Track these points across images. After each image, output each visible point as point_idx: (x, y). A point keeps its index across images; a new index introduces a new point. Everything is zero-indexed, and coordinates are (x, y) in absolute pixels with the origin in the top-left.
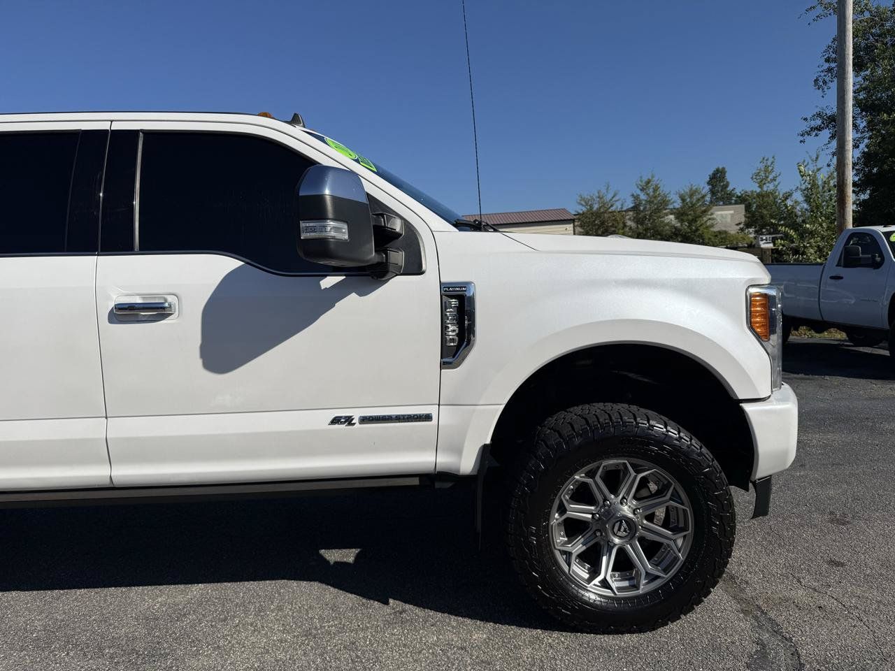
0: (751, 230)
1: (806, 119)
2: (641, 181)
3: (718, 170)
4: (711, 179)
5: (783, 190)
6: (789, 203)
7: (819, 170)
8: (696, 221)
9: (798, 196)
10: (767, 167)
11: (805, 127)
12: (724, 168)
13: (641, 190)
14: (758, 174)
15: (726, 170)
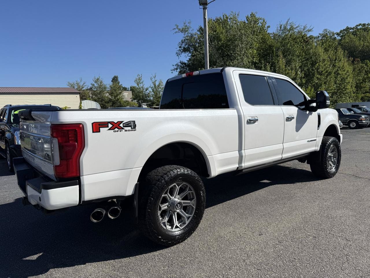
0: (136, 101)
1: (173, 65)
2: (95, 79)
3: (115, 76)
4: (113, 80)
5: (145, 87)
6: (148, 91)
7: (156, 81)
8: (117, 96)
9: (150, 89)
10: (139, 78)
11: (173, 68)
12: (117, 76)
13: (95, 82)
14: (136, 80)
15: (118, 77)
